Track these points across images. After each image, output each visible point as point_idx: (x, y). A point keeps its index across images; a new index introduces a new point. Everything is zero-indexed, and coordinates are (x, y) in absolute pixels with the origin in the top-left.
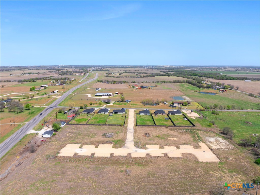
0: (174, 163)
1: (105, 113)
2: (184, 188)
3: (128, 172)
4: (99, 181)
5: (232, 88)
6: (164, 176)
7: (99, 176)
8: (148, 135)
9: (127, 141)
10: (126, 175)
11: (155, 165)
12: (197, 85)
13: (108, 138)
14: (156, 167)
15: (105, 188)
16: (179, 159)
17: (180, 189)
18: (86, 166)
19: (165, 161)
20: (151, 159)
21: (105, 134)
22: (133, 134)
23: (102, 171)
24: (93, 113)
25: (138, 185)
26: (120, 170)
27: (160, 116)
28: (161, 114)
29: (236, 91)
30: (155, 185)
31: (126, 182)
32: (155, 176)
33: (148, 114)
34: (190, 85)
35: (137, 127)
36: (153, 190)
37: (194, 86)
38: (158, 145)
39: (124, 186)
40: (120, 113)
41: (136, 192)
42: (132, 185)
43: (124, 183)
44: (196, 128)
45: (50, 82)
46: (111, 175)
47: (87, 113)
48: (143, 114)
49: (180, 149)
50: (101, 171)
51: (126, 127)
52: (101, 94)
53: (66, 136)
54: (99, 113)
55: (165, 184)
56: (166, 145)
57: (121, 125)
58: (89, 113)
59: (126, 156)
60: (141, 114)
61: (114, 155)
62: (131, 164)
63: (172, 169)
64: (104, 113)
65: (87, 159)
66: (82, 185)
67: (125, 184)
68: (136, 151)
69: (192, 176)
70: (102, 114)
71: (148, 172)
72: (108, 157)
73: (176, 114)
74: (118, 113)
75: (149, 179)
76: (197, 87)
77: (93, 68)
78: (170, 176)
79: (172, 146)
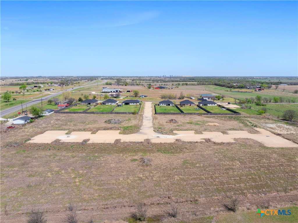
0: (225, 149)
1: (112, 104)
2: (260, 183)
3: (146, 161)
4: (89, 174)
5: (270, 88)
6: (215, 166)
7: (90, 168)
8: (174, 121)
9: (142, 127)
10: (143, 166)
11: (193, 152)
13: (113, 125)
14: (195, 154)
15: (99, 185)
16: (231, 144)
17: (253, 184)
18: (70, 154)
19: (210, 147)
20: (185, 145)
21: (109, 120)
22: (151, 121)
23: (98, 161)
24: (95, 104)
25: (167, 180)
26: (130, 158)
27: (188, 107)
28: (189, 105)
29: (275, 90)
30: (202, 179)
31: (142, 176)
32: (197, 165)
33: (171, 105)
34: (218, 86)
35: (156, 115)
36: (200, 186)
37: (224, 87)
38: (192, 130)
39: (139, 182)
40: (132, 104)
41: (163, 190)
42: (154, 179)
43: (138, 177)
44: (241, 116)
45: (48, 84)
46: (114, 165)
47: (86, 104)
48: (163, 104)
49: (228, 134)
50: (96, 161)
51: (142, 116)
52: (108, 91)
53: (50, 123)
54: (103, 104)
55: (220, 178)
56: (205, 130)
57: (133, 113)
58: (89, 104)
59: (142, 142)
60: (161, 105)
61: (122, 141)
62: (151, 151)
63: (225, 156)
64: (110, 104)
65: (74, 146)
66: (53, 181)
67: (140, 179)
68: (158, 137)
69: (267, 164)
70: (107, 105)
71: (182, 160)
72: (110, 144)
73: (208, 105)
74: (130, 104)
75: (186, 170)
76: (227, 87)
78: (225, 165)
79: (215, 131)
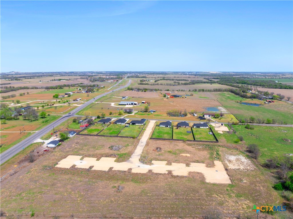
0: (175, 182)
1: (122, 124)
2: (174, 211)
3: (120, 189)
4: (86, 195)
5: (282, 99)
6: (158, 196)
7: (88, 191)
8: (158, 149)
9: (133, 155)
10: (117, 192)
11: (153, 183)
12: (241, 95)
13: (114, 151)
14: (153, 185)
15: (89, 203)
16: (183, 178)
17: (170, 211)
18: (79, 179)
19: (167, 179)
20: (152, 176)
21: (112, 146)
22: (143, 147)
23: (94, 186)
24: (109, 123)
25: (125, 203)
26: (112, 185)
27: (182, 129)
28: (184, 127)
29: (286, 102)
30: (144, 205)
31: (113, 199)
32: (148, 194)
33: (169, 126)
34: (233, 94)
35: (151, 141)
36: (140, 209)
37: (237, 96)
38: (166, 160)
39: (110, 203)
40: (138, 124)
41: (120, 210)
42: (119, 202)
43: (111, 200)
44: (219, 144)
45: (77, 89)
46: (101, 190)
47: (102, 123)
48: (163, 125)
49: (189, 167)
51: (139, 140)
52: (125, 103)
53: (72, 147)
54: (115, 123)
55: (155, 205)
56: (176, 161)
57: (133, 138)
58: (104, 123)
59: (125, 171)
60: (161, 126)
61: (113, 169)
62: (127, 180)
63: (170, 188)
64: (120, 123)
65: (83, 171)
66: (67, 199)
67: (112, 202)
68: (139, 166)
69: (191, 198)
70: (118, 125)
71: (142, 189)
73: (201, 127)
74: (136, 124)
75: (140, 197)
76: (240, 96)
77: (129, 75)
78: (165, 196)
79: (182, 162)
